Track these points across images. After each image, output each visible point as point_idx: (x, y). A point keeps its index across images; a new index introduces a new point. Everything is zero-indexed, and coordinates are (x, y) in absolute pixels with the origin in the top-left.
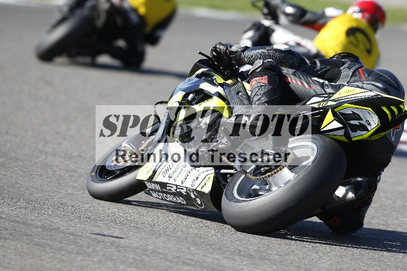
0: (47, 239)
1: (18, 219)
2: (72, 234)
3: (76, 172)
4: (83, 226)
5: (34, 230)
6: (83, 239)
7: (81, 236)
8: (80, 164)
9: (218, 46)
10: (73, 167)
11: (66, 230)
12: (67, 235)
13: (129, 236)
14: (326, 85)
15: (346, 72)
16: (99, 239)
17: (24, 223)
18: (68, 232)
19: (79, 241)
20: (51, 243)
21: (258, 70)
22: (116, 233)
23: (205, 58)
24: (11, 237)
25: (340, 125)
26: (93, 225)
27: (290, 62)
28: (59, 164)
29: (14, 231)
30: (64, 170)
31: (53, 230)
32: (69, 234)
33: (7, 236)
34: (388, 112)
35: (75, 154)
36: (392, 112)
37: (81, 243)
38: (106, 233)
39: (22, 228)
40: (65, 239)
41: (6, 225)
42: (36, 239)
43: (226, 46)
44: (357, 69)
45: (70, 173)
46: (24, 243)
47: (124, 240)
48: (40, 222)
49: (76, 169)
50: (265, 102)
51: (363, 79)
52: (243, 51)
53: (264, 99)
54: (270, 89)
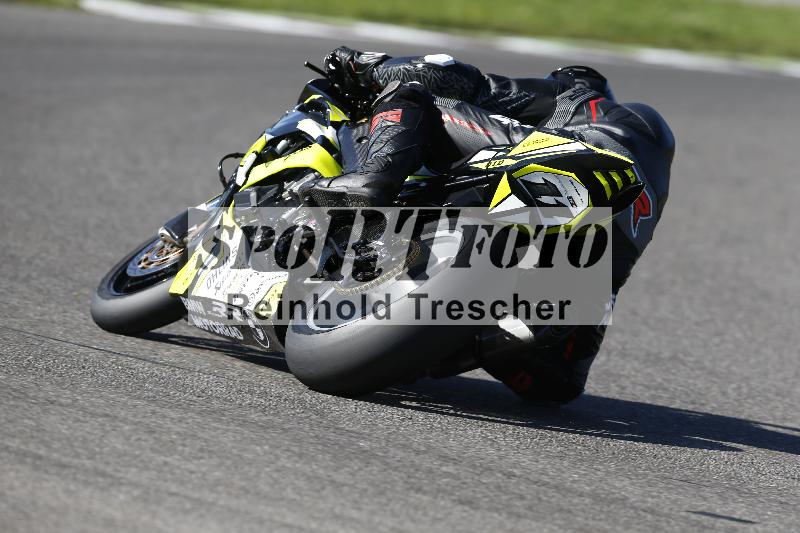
0: (600, 520)
1: (545, 479)
2: (652, 512)
3: (665, 390)
4: (674, 497)
5: (576, 501)
6: (673, 523)
7: (668, 516)
8: (674, 374)
10: (659, 380)
11: (640, 504)
12: (641, 512)
13: (765, 520)
14: (515, 129)
15: (564, 105)
16: (705, 523)
17: (556, 487)
18: (644, 506)
19: (664, 524)
20: (607, 527)
21: (388, 99)
22: (739, 513)
23: (321, 77)
24: (530, 513)
25: (521, 204)
26: (694, 496)
27: (456, 86)
28: (633, 373)
29: (536, 502)
30: (642, 385)
31: (614, 501)
32: (644, 511)
33: (522, 511)
34: (603, 182)
35: (666, 354)
36: (612, 183)
37: (668, 529)
38: (718, 511)
39: (553, 496)
40: (636, 521)
41: (520, 490)
42: (579, 519)
43: (352, 53)
44: (587, 101)
45: (653, 392)
46: (555, 525)
47: (754, 526)
48: (588, 485)
49: (666, 385)
50: (388, 154)
51: (594, 120)
52: (377, 65)
53: (388, 149)
54: (403, 132)
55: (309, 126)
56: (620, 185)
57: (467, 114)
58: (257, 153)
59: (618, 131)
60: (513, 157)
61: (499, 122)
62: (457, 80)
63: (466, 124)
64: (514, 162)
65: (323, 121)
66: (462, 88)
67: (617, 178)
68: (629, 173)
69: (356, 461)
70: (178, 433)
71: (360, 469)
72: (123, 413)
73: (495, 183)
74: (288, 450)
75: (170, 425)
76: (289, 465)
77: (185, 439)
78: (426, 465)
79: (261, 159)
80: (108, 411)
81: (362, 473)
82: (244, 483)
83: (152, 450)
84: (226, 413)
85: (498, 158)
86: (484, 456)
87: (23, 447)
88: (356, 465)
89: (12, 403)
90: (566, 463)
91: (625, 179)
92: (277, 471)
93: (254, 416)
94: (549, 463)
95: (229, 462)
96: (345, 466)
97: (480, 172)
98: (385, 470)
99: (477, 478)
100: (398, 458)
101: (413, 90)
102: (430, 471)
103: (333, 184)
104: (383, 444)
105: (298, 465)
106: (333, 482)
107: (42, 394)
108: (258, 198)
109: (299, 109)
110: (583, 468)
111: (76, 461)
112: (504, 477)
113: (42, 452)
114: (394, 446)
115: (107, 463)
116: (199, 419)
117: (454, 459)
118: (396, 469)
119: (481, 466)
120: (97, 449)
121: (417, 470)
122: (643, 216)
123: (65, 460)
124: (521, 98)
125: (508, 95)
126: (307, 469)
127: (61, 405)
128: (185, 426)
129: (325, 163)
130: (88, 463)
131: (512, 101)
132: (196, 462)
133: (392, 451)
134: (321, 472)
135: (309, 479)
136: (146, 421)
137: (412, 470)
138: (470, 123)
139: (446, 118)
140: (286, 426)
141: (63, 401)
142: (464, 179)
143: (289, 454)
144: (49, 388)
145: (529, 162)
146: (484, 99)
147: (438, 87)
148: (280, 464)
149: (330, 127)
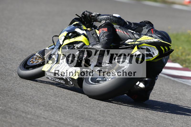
9: (85, 13)
14: (135, 34)
21: (103, 25)
23: (78, 17)
43: (89, 13)
44: (150, 29)
50: (106, 39)
52: (98, 16)
53: (106, 38)
54: (109, 34)
56: (167, 50)
57: (122, 29)
58: (65, 36)
63: (122, 32)
64: (138, 43)
65: (82, 29)
67: (166, 48)
68: (170, 47)
73: (133, 48)
85: (134, 42)
97: (129, 45)
101: (108, 23)
108: (68, 48)
129: (85, 40)
138: (123, 32)
142: (124, 46)
145: (143, 43)
149: (84, 31)
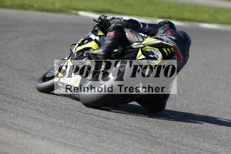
1: (212, 151)
9: (101, 17)
14: (145, 37)
15: (161, 31)
21: (111, 29)
25: (144, 57)
34: (165, 51)
36: (168, 51)
43: (105, 17)
44: (167, 30)
51: (168, 35)
52: (111, 20)
53: (110, 42)
54: (114, 37)
55: (93, 36)
56: (170, 52)
57: (133, 33)
59: (174, 38)
60: (142, 44)
61: (141, 35)
62: (131, 24)
63: (132, 36)
64: (143, 46)
65: (96, 35)
66: (133, 26)
67: (169, 50)
68: (172, 49)
69: (157, 145)
70: (106, 137)
71: (158, 147)
72: (90, 131)
73: (138, 51)
74: (137, 142)
75: (103, 134)
76: (138, 146)
77: (107, 139)
78: (178, 146)
79: (80, 45)
80: (85, 130)
81: (158, 149)
82: (125, 151)
83: (98, 142)
84: (120, 131)
85: (138, 45)
86: (194, 144)
87: (61, 141)
88: (157, 146)
89: (58, 128)
90: (218, 146)
91: (171, 50)
92: (134, 148)
93: (127, 132)
94: (213, 146)
95: (120, 145)
96: (154, 147)
97: (134, 48)
98: (165, 148)
99: (192, 150)
100: (169, 144)
101: (118, 26)
102: (179, 148)
103: (94, 51)
104: (165, 140)
105: (140, 146)
106: (150, 151)
107: (66, 126)
108: (77, 55)
109: (91, 32)
110: (223, 148)
111: (76, 145)
112: (200, 150)
113: (67, 142)
114: (168, 141)
115: (85, 145)
116: (112, 133)
117: (186, 145)
118: (169, 148)
119: (193, 147)
120: (82, 141)
121: (175, 148)
122: (179, 61)
123: (73, 144)
124: (149, 29)
125: (145, 28)
126: (143, 147)
127: (72, 129)
128: (108, 135)
129: (95, 46)
130: (80, 145)
131: (146, 30)
132: (111, 145)
133: (168, 142)
134: (147, 148)
135: (143, 150)
136: (97, 133)
137: (173, 148)
139: (127, 34)
140: (137, 135)
141: (73, 127)
142: (130, 50)
143: (138, 143)
144: (69, 124)
145: (146, 46)
146: (139, 29)
147: (126, 26)
148: (135, 146)
149: (98, 37)
